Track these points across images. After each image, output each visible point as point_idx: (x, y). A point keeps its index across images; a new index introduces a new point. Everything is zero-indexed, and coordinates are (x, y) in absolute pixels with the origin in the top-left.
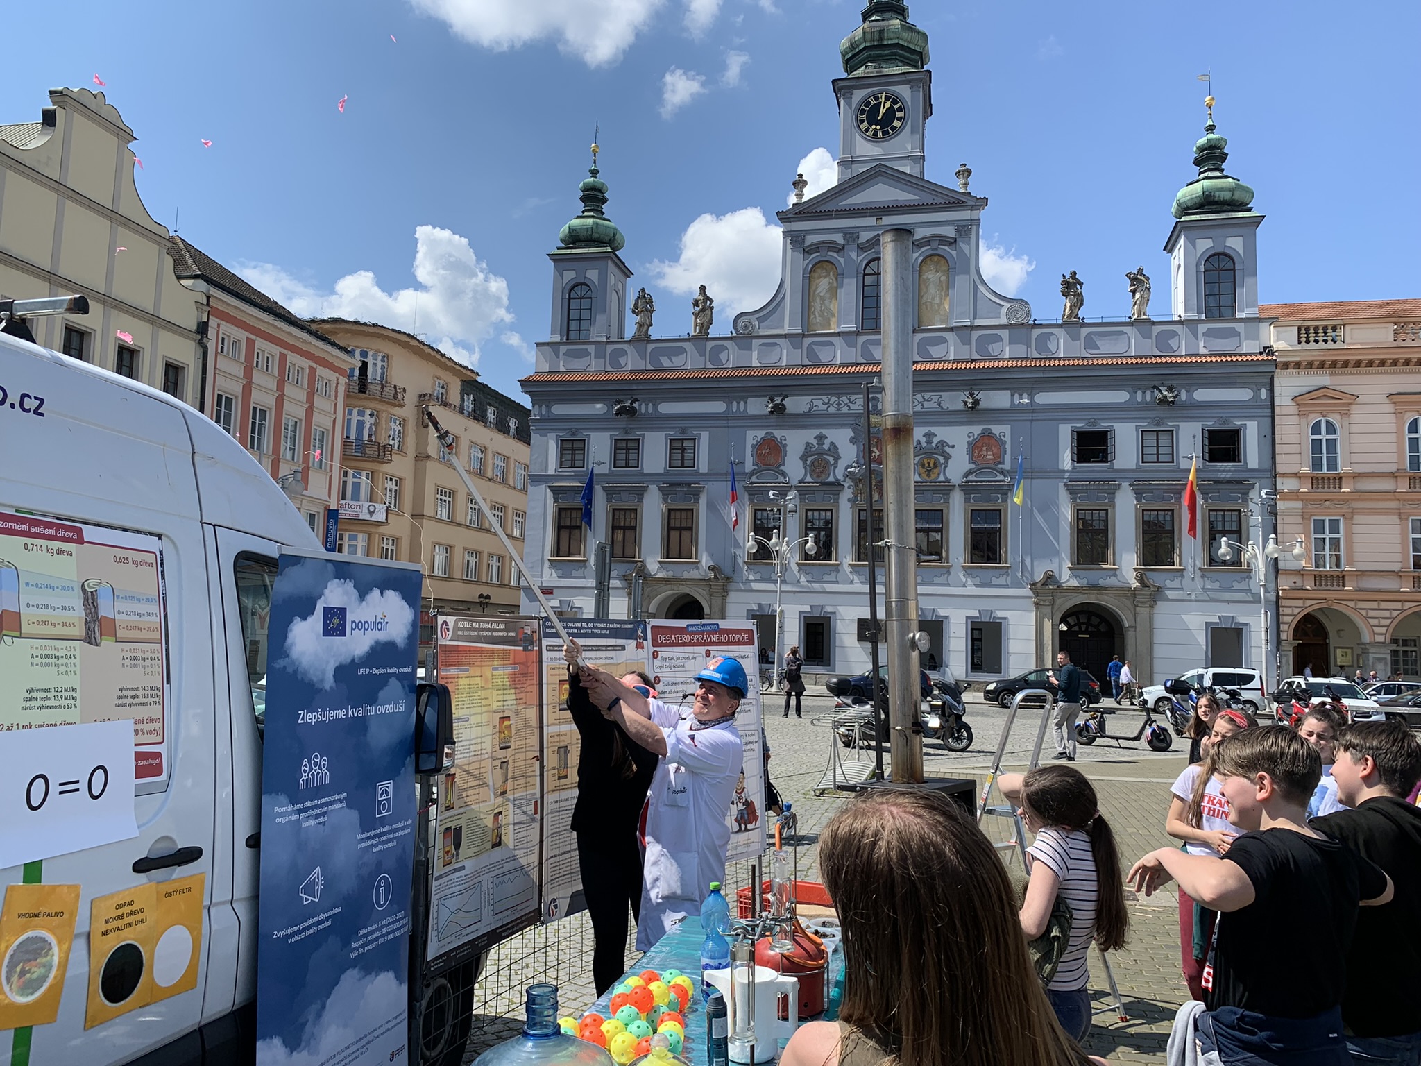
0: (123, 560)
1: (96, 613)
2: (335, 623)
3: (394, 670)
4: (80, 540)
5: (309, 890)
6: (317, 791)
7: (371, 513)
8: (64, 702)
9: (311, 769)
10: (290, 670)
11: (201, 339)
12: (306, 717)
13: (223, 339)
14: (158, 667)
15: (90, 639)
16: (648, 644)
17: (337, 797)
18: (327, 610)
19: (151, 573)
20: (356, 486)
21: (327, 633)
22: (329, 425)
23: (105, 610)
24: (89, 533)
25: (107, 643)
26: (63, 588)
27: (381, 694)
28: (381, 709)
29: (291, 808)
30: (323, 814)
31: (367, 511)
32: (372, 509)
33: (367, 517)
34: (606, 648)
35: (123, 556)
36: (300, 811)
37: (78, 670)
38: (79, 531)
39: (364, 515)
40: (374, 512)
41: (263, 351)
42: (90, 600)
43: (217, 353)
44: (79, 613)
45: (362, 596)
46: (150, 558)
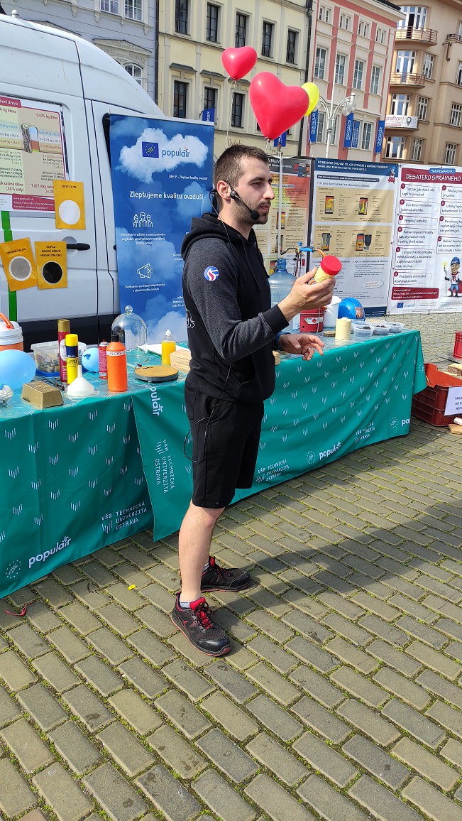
0: (42, 115)
1: (29, 138)
2: (151, 150)
3: (196, 178)
4: (19, 106)
5: (143, 271)
6: (145, 230)
7: (408, 123)
8: (17, 175)
9: (140, 219)
10: (123, 171)
11: (308, 11)
12: (133, 194)
13: (321, 10)
14: (62, 165)
15: (27, 149)
16: (398, 180)
17: (159, 235)
18: (144, 144)
19: (57, 122)
21: (145, 155)
22: (383, 63)
23: (33, 137)
24: (23, 102)
25: (35, 152)
26: (12, 127)
27: (186, 189)
28: (186, 197)
29: (128, 235)
30: (150, 241)
31: (406, 121)
33: (407, 126)
34: (363, 180)
35: (41, 114)
36: (134, 237)
37: (22, 162)
38: (19, 102)
39: (404, 125)
40: (410, 122)
41: (344, 15)
42: (26, 133)
43: (317, 20)
44: (21, 138)
45: (170, 137)
46: (56, 115)
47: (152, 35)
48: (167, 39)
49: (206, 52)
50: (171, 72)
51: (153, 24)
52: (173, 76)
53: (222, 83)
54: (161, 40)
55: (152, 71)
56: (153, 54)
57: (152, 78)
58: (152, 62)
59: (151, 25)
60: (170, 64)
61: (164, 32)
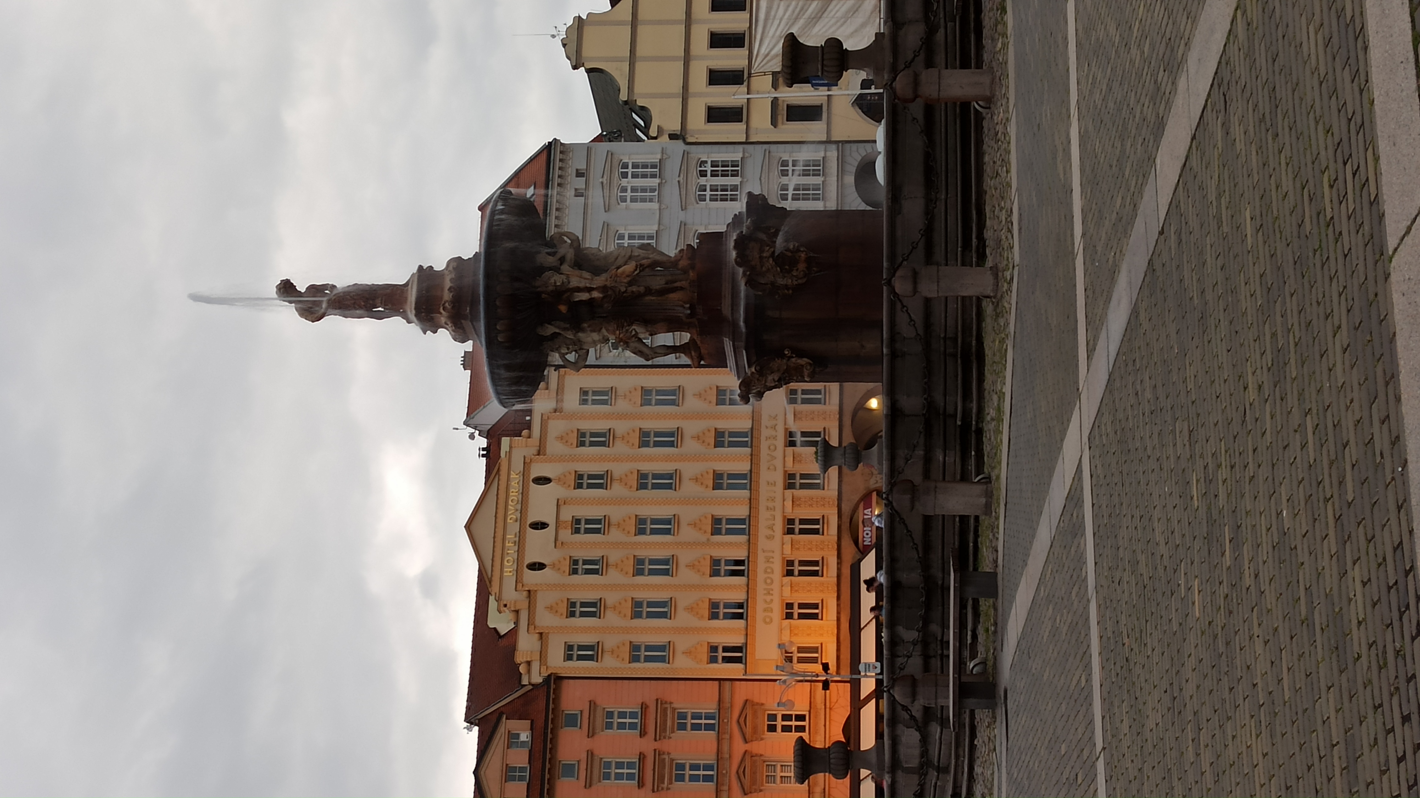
47: (750, 148)
48: (752, 132)
49: (755, 85)
50: (780, 126)
51: (740, 148)
52: (783, 124)
54: (752, 139)
55: (781, 147)
56: (767, 147)
57: (789, 148)
58: (773, 147)
59: (741, 150)
60: (772, 127)
61: (745, 135)
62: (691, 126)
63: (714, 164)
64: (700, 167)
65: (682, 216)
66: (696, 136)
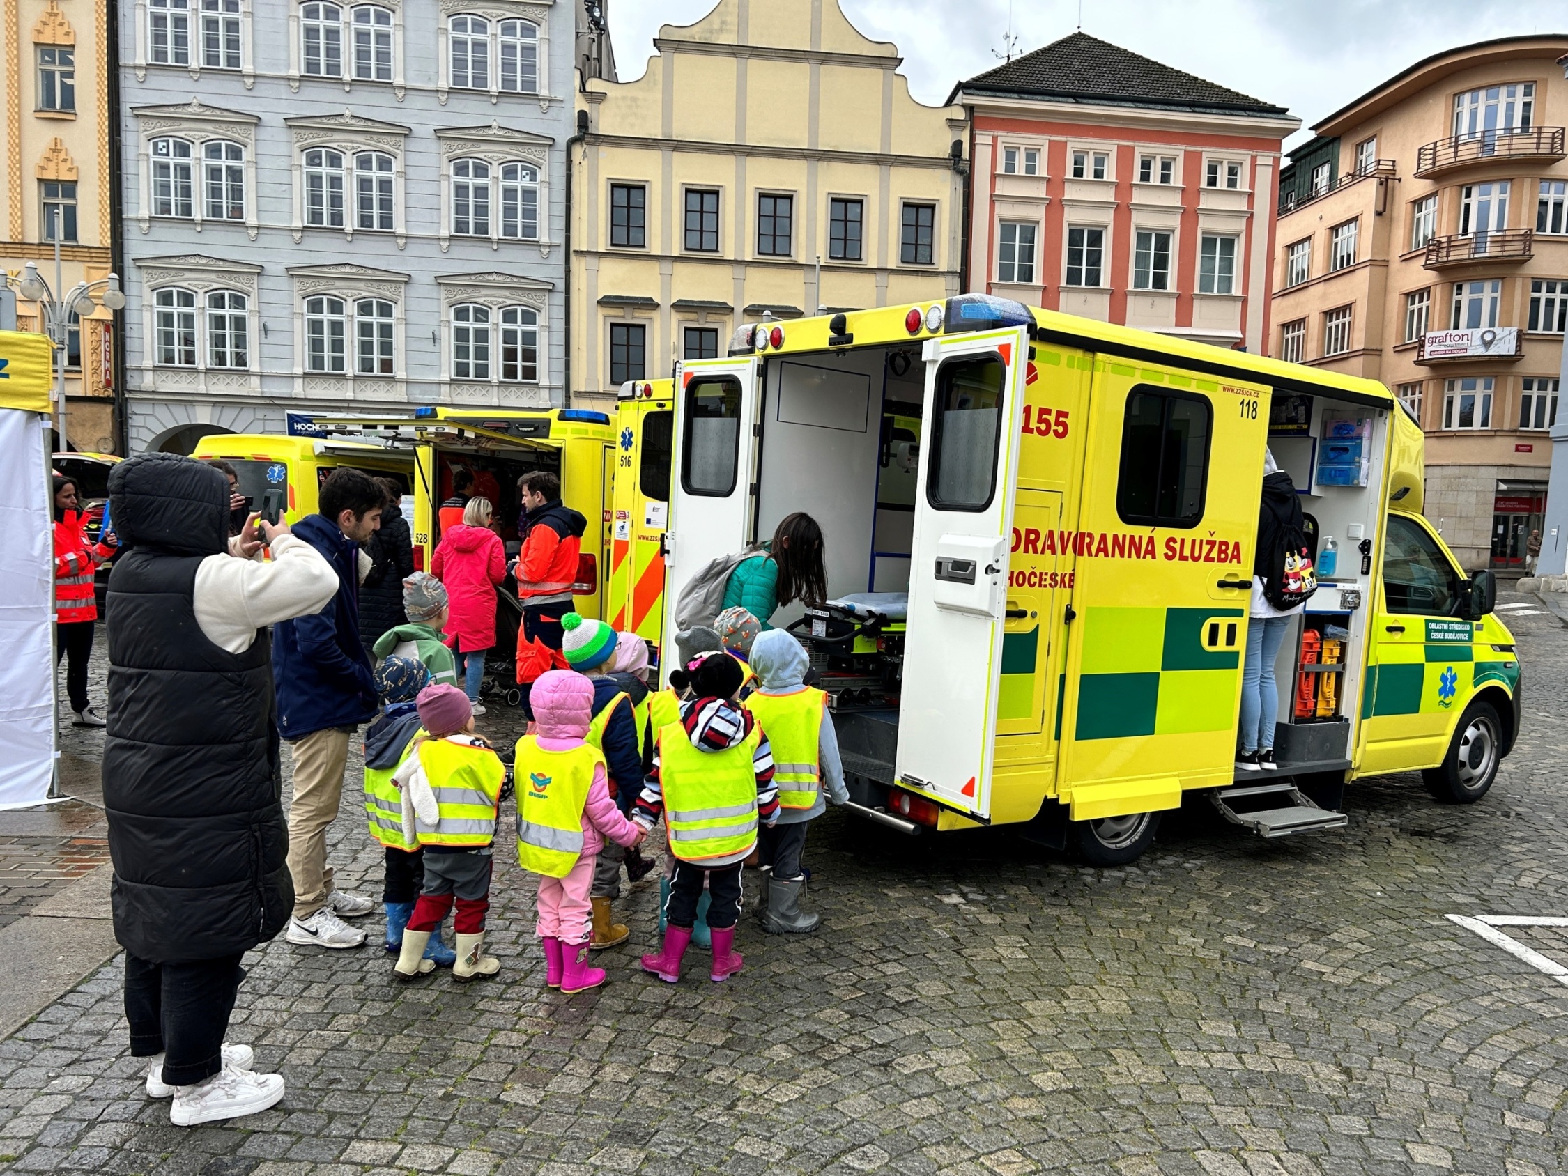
7: (1487, 344)
11: (959, 165)
13: (1010, 155)
20: (1476, 306)
22: (1239, 228)
31: (1479, 342)
32: (1488, 337)
33: (1481, 351)
39: (1476, 350)
40: (1492, 342)
43: (993, 177)
47: (560, 256)
48: (591, 261)
49: (683, 271)
50: (602, 312)
51: (559, 240)
52: (605, 317)
53: (725, 318)
54: (578, 265)
55: (560, 313)
56: (561, 285)
57: (560, 325)
58: (559, 299)
59: (556, 241)
60: (600, 297)
61: (585, 249)
62: (605, 152)
63: (530, 194)
64: (524, 168)
65: (423, 130)
66: (585, 163)
